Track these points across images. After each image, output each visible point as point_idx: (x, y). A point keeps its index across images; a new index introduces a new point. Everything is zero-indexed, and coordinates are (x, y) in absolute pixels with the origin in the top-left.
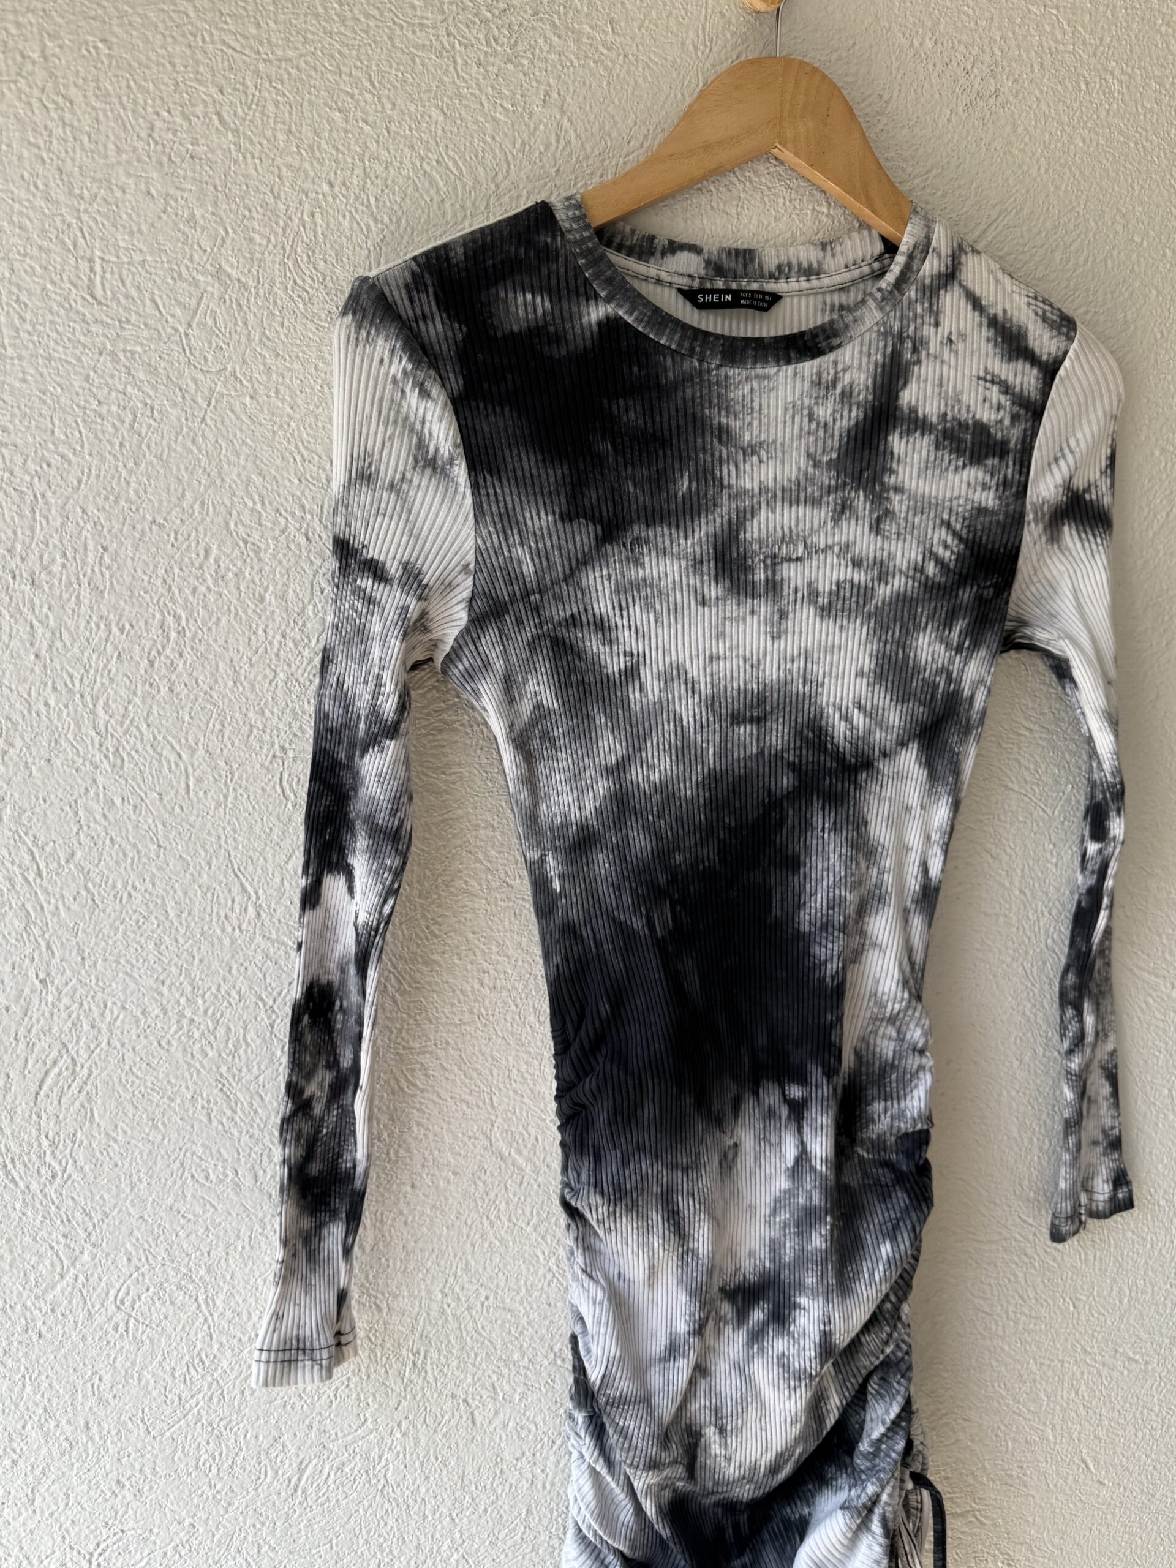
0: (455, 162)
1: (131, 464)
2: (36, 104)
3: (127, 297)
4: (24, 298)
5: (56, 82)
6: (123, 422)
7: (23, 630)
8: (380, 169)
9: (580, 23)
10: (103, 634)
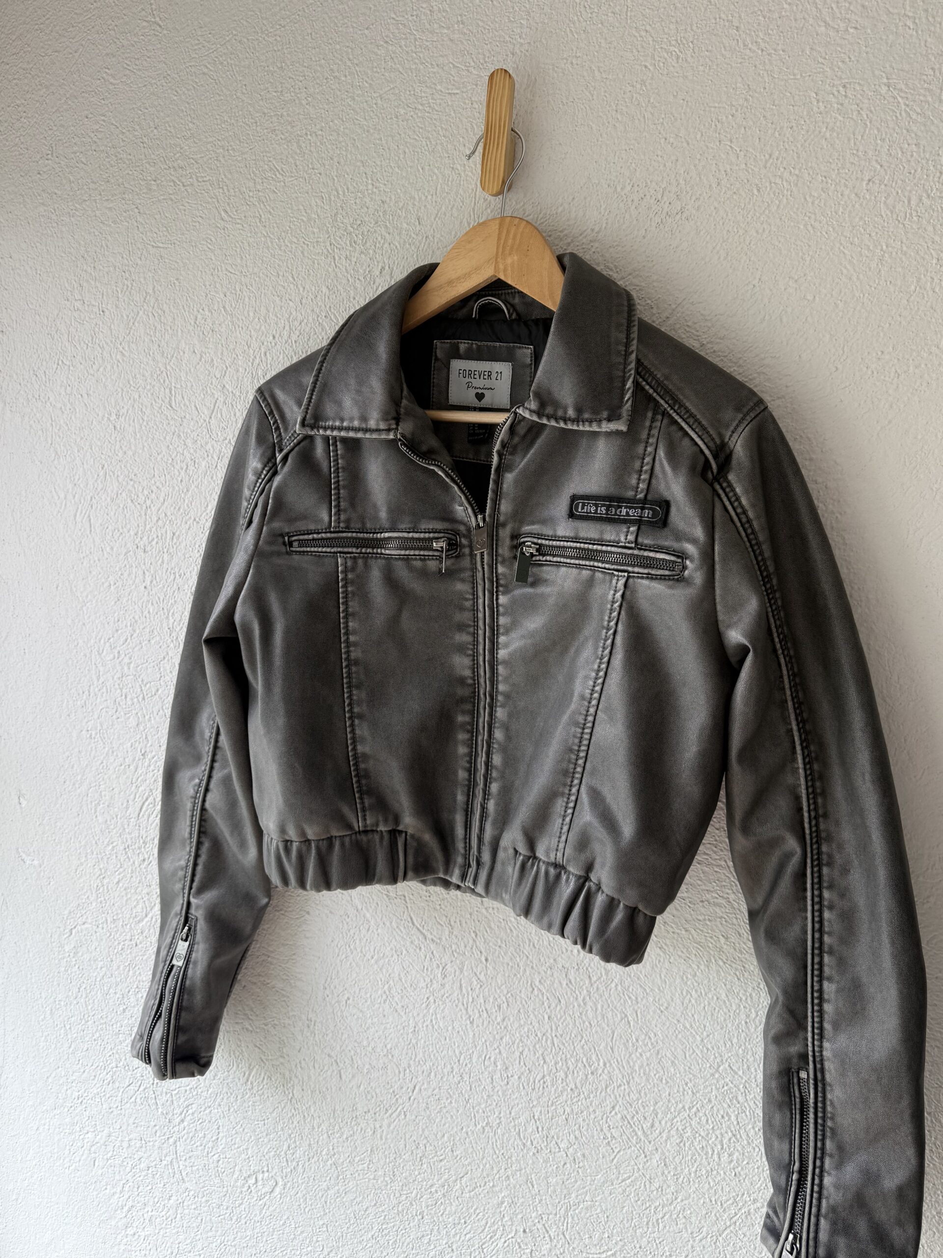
0: (335, 315)
1: (185, 490)
2: (150, 314)
3: (185, 405)
4: (144, 410)
5: (158, 304)
6: (182, 469)
7: (140, 573)
8: (296, 323)
9: (401, 224)
10: (172, 577)
